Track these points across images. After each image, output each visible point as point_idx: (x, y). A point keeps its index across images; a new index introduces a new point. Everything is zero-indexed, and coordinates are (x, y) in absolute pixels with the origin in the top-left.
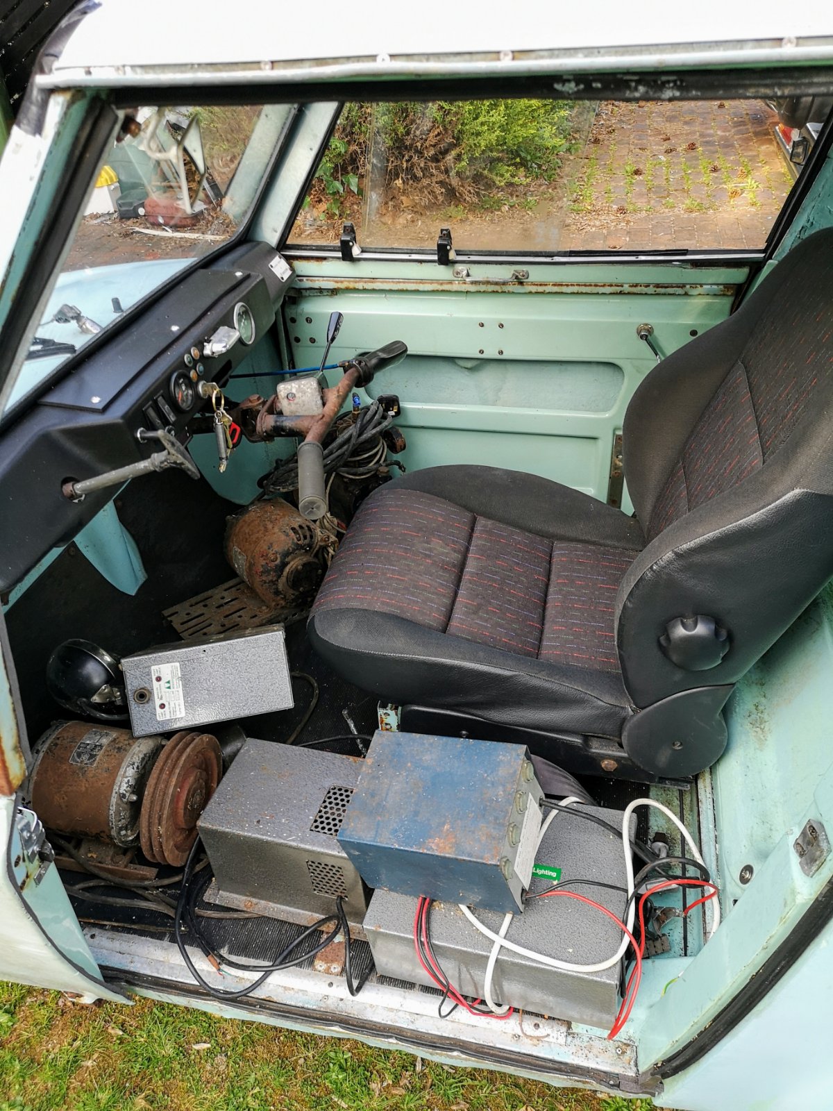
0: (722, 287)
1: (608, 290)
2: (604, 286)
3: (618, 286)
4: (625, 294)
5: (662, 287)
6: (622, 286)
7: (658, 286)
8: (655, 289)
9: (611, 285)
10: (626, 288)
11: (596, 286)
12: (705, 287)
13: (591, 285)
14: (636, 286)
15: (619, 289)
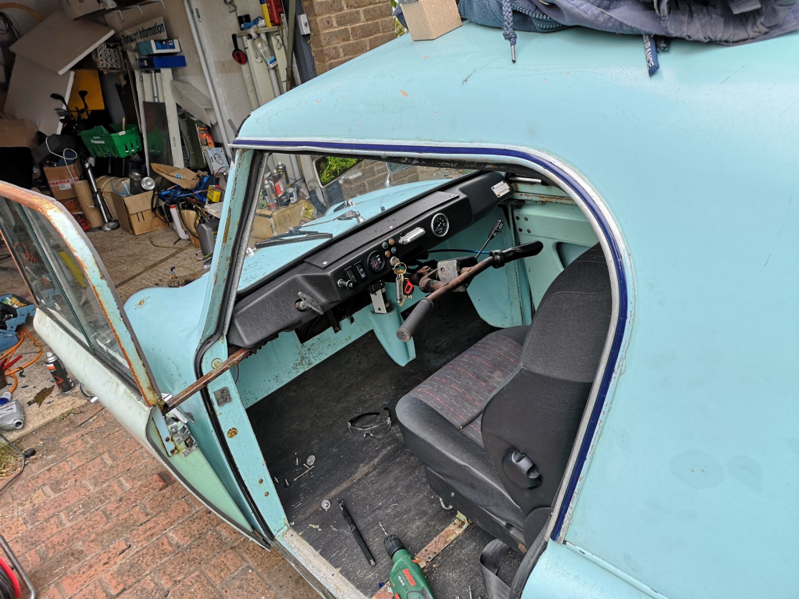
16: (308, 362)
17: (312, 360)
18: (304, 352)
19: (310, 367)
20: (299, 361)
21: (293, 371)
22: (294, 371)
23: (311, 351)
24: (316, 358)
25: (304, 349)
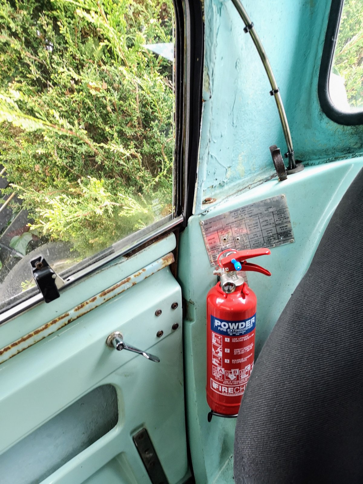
0: (161, 261)
1: (53, 328)
2: (46, 327)
3: (62, 318)
4: (74, 320)
5: (108, 292)
6: (68, 315)
7: (104, 294)
8: (103, 297)
9: (54, 322)
10: (73, 314)
11: (37, 332)
12: (146, 268)
13: (30, 336)
14: (82, 306)
15: (66, 320)
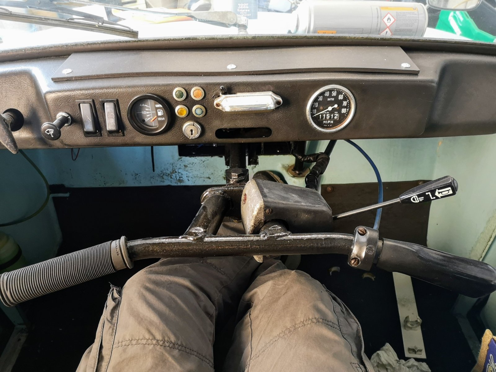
16: (178, 178)
17: (185, 178)
18: (178, 166)
19: (179, 184)
20: (169, 172)
21: (157, 178)
22: (159, 179)
23: (187, 169)
24: (189, 179)
25: (179, 162)
